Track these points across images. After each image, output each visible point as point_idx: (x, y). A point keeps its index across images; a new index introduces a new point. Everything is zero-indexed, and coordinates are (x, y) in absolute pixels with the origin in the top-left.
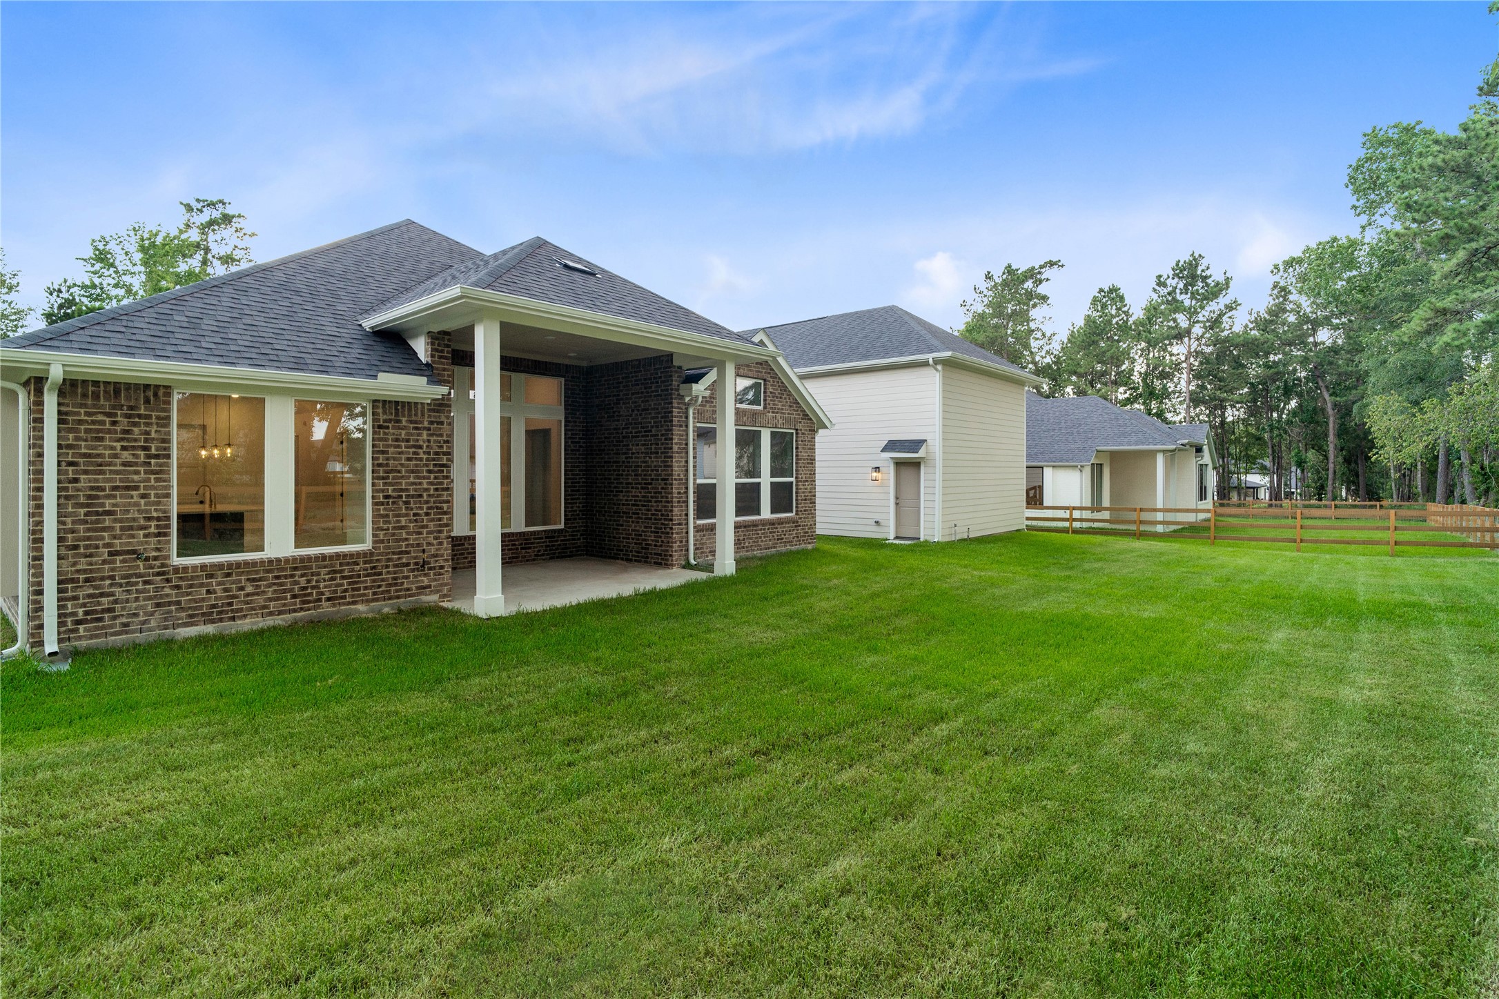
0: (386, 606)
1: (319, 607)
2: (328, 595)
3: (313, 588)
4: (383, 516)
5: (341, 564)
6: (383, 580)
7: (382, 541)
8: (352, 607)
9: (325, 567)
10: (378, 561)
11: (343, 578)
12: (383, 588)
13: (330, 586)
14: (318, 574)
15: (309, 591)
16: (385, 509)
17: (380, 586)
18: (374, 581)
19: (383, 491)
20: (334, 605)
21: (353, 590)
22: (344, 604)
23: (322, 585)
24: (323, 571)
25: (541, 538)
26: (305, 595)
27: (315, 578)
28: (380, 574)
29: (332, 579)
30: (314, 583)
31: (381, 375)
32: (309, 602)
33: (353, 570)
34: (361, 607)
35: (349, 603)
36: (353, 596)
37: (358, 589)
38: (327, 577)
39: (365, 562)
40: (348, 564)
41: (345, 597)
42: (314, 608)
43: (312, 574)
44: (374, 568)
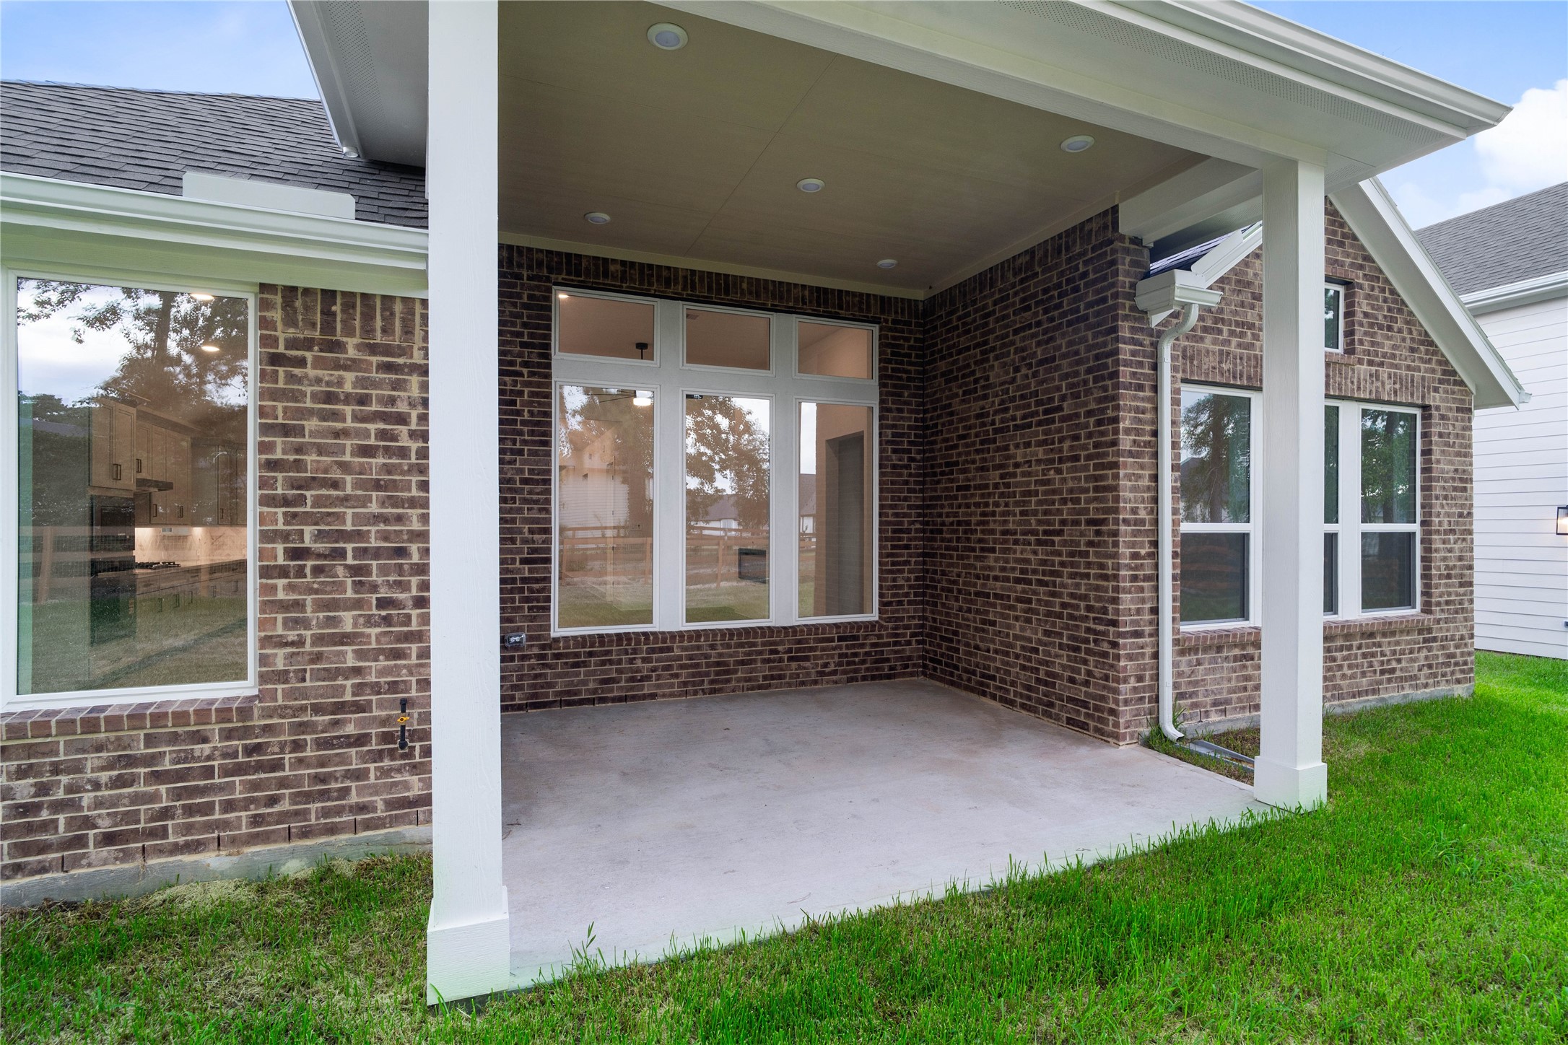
0: (293, 854)
1: (76, 862)
2: (105, 826)
3: (58, 806)
4: (284, 606)
5: (150, 742)
6: (283, 783)
7: (282, 676)
8: (187, 858)
9: (99, 748)
10: (267, 729)
11: (157, 777)
12: (285, 806)
13: (114, 802)
14: (77, 768)
15: (45, 815)
16: (290, 588)
17: (273, 801)
18: (255, 786)
19: (285, 537)
20: (127, 856)
21: (189, 810)
22: (160, 851)
23: (87, 798)
24: (92, 760)
25: (832, 640)
26: (30, 828)
27: (65, 779)
28: (277, 766)
29: (119, 782)
30: (60, 794)
31: (192, 179)
32: (44, 848)
33: (189, 757)
34: (213, 860)
35: (176, 849)
36: (189, 829)
37: (208, 809)
38: (104, 776)
39: (228, 735)
40: (174, 739)
41: (163, 832)
42: (63, 865)
43: (56, 769)
44: (257, 749)
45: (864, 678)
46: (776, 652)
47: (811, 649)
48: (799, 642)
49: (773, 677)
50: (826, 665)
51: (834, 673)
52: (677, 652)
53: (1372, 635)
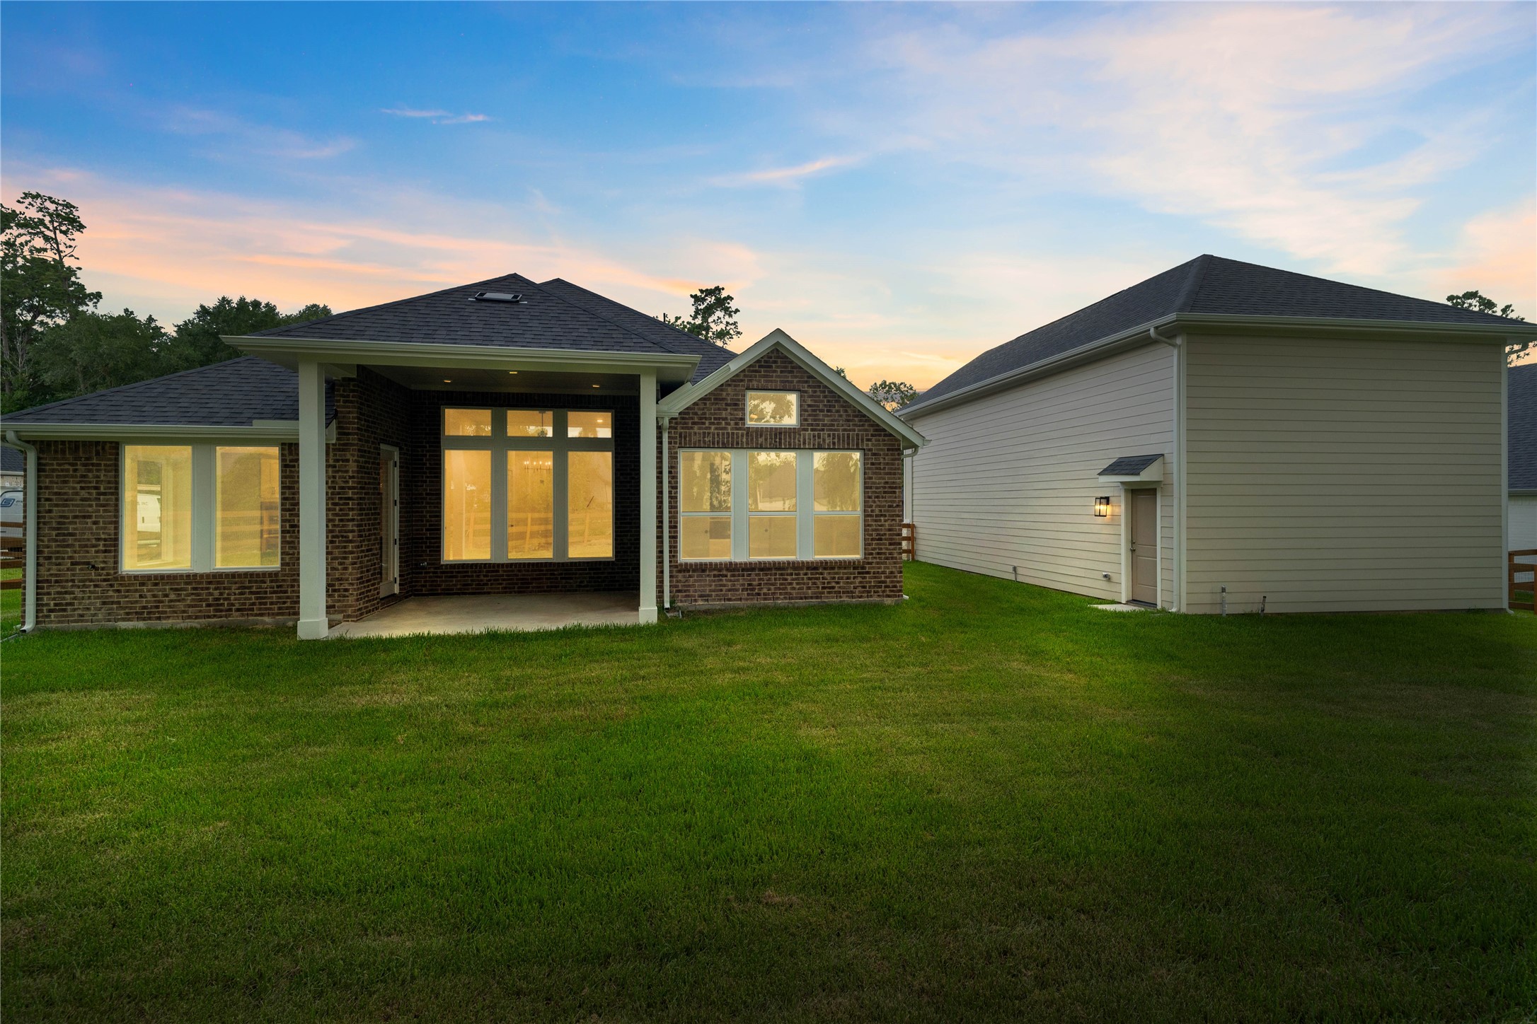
0: (290, 620)
1: (230, 616)
2: (237, 606)
3: (225, 599)
4: (289, 543)
5: (250, 582)
6: (288, 597)
7: (288, 564)
8: (259, 618)
9: (236, 583)
10: (284, 580)
11: (251, 593)
12: (288, 605)
13: (239, 599)
14: (230, 589)
15: (222, 601)
16: (291, 537)
17: (284, 603)
18: (279, 598)
19: (289, 521)
20: (243, 615)
21: (260, 604)
22: (252, 615)
23: (232, 597)
24: (234, 586)
25: (586, 570)
26: (218, 605)
27: (227, 591)
28: (286, 592)
29: (241, 594)
30: (225, 596)
32: (221, 611)
33: (260, 587)
34: (266, 619)
35: (257, 615)
36: (260, 609)
37: (265, 604)
38: (237, 591)
39: (271, 581)
40: (256, 582)
41: (253, 610)
42: (226, 616)
43: (225, 588)
44: (281, 586)
45: (604, 590)
46: (554, 574)
47: (573, 574)
48: (566, 570)
49: (552, 587)
50: (581, 582)
51: (587, 586)
52: (501, 573)
53: (816, 568)
